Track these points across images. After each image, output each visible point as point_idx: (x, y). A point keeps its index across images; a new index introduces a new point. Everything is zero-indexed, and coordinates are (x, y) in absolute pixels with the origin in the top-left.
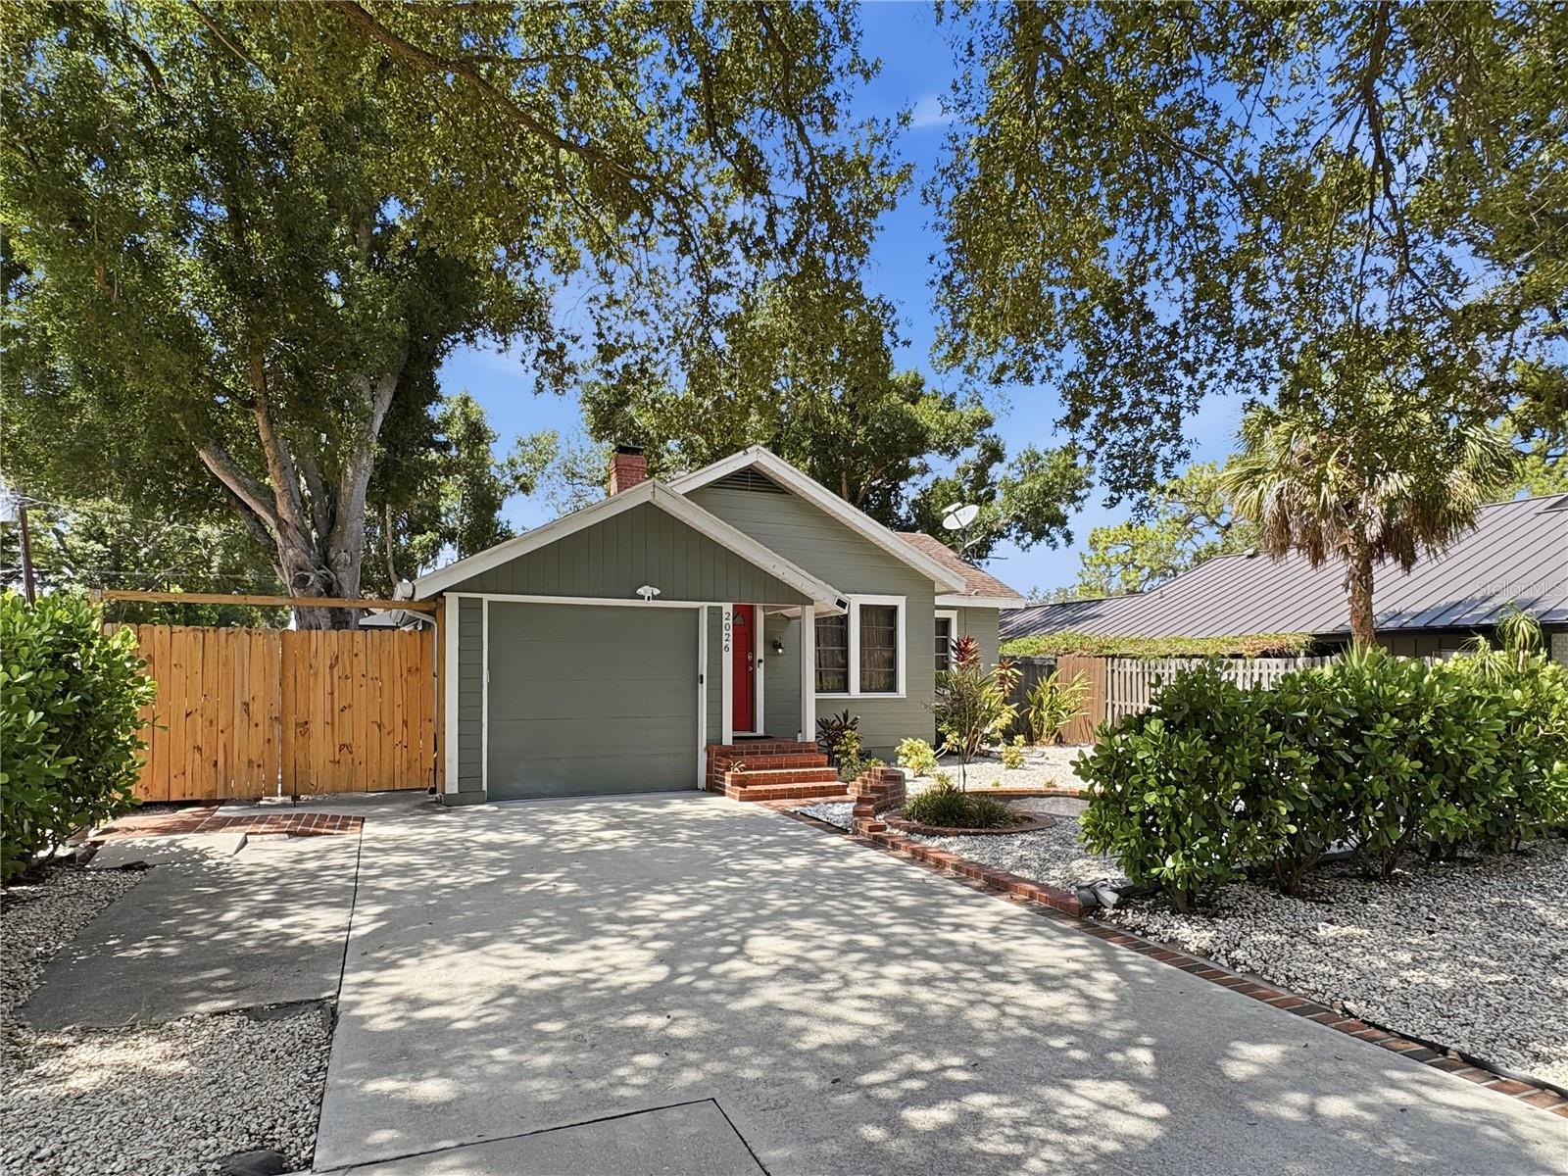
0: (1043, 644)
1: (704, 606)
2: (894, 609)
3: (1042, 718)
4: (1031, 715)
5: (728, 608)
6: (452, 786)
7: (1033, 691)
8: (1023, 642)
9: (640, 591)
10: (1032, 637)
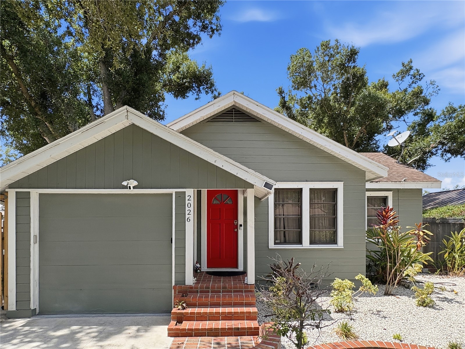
0: (456, 210)
1: (173, 191)
2: (335, 191)
3: (454, 257)
4: (446, 255)
5: (190, 192)
6: (12, 306)
7: (448, 240)
8: (444, 208)
9: (125, 183)
10: (450, 206)
